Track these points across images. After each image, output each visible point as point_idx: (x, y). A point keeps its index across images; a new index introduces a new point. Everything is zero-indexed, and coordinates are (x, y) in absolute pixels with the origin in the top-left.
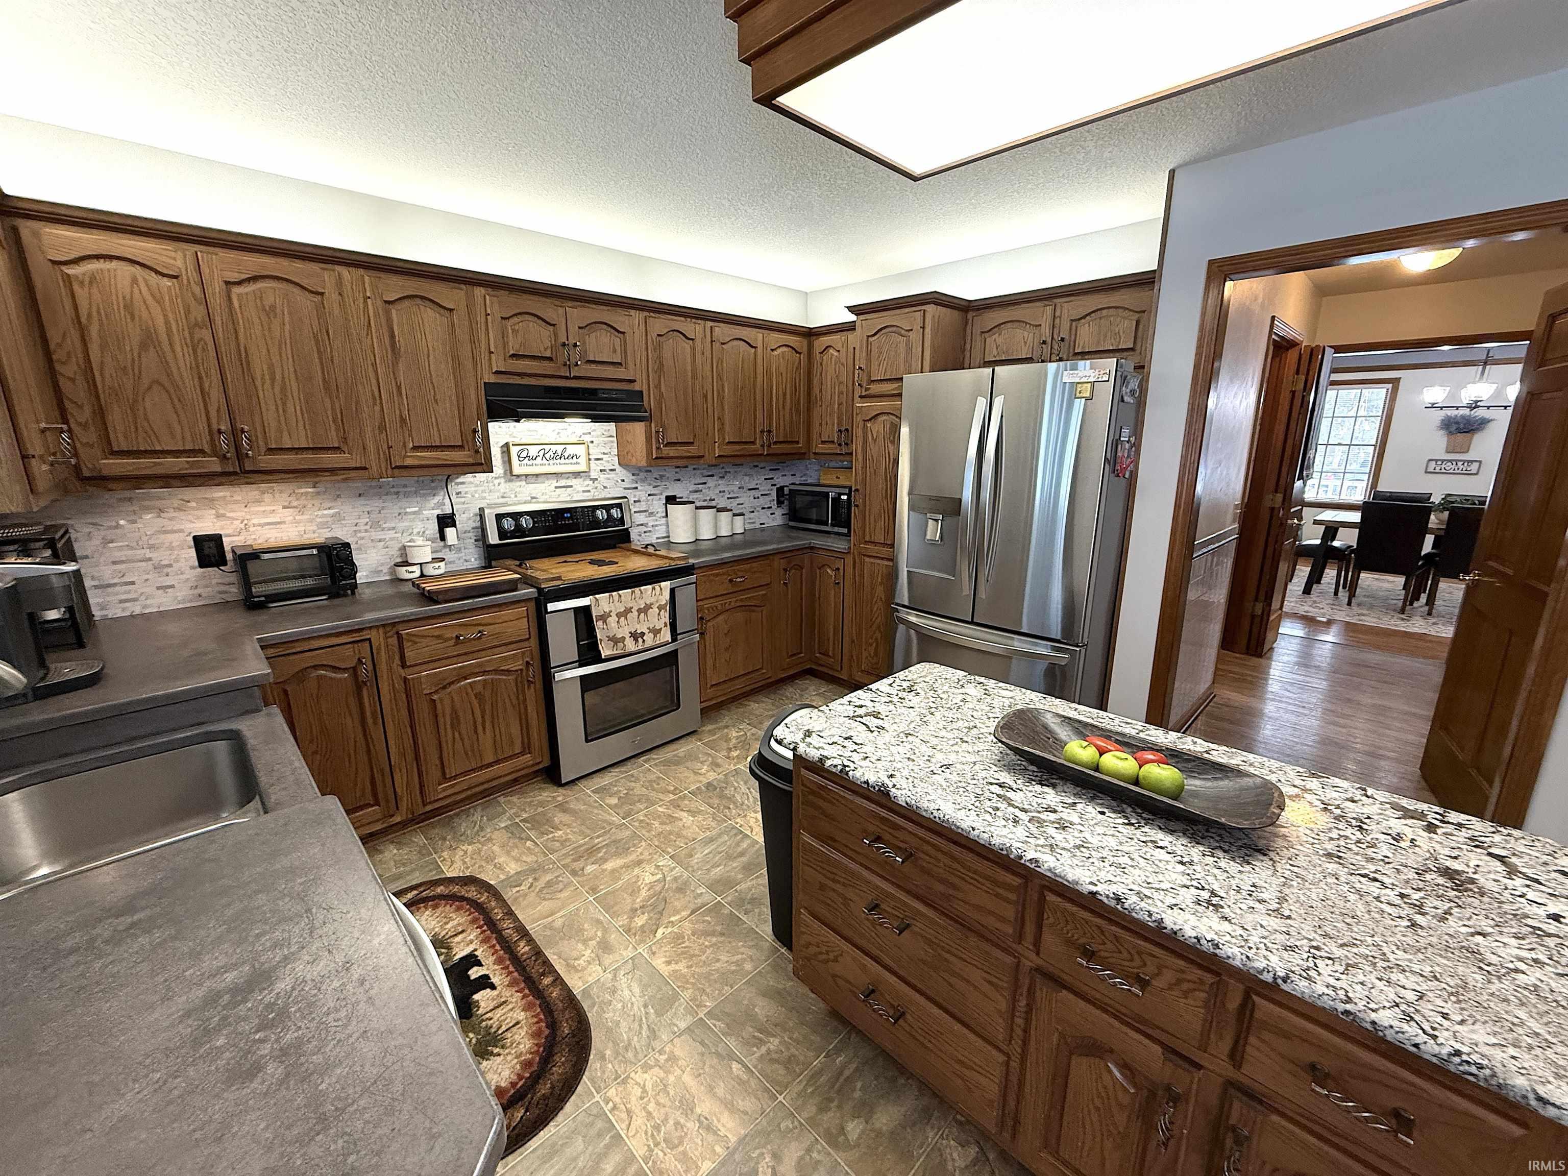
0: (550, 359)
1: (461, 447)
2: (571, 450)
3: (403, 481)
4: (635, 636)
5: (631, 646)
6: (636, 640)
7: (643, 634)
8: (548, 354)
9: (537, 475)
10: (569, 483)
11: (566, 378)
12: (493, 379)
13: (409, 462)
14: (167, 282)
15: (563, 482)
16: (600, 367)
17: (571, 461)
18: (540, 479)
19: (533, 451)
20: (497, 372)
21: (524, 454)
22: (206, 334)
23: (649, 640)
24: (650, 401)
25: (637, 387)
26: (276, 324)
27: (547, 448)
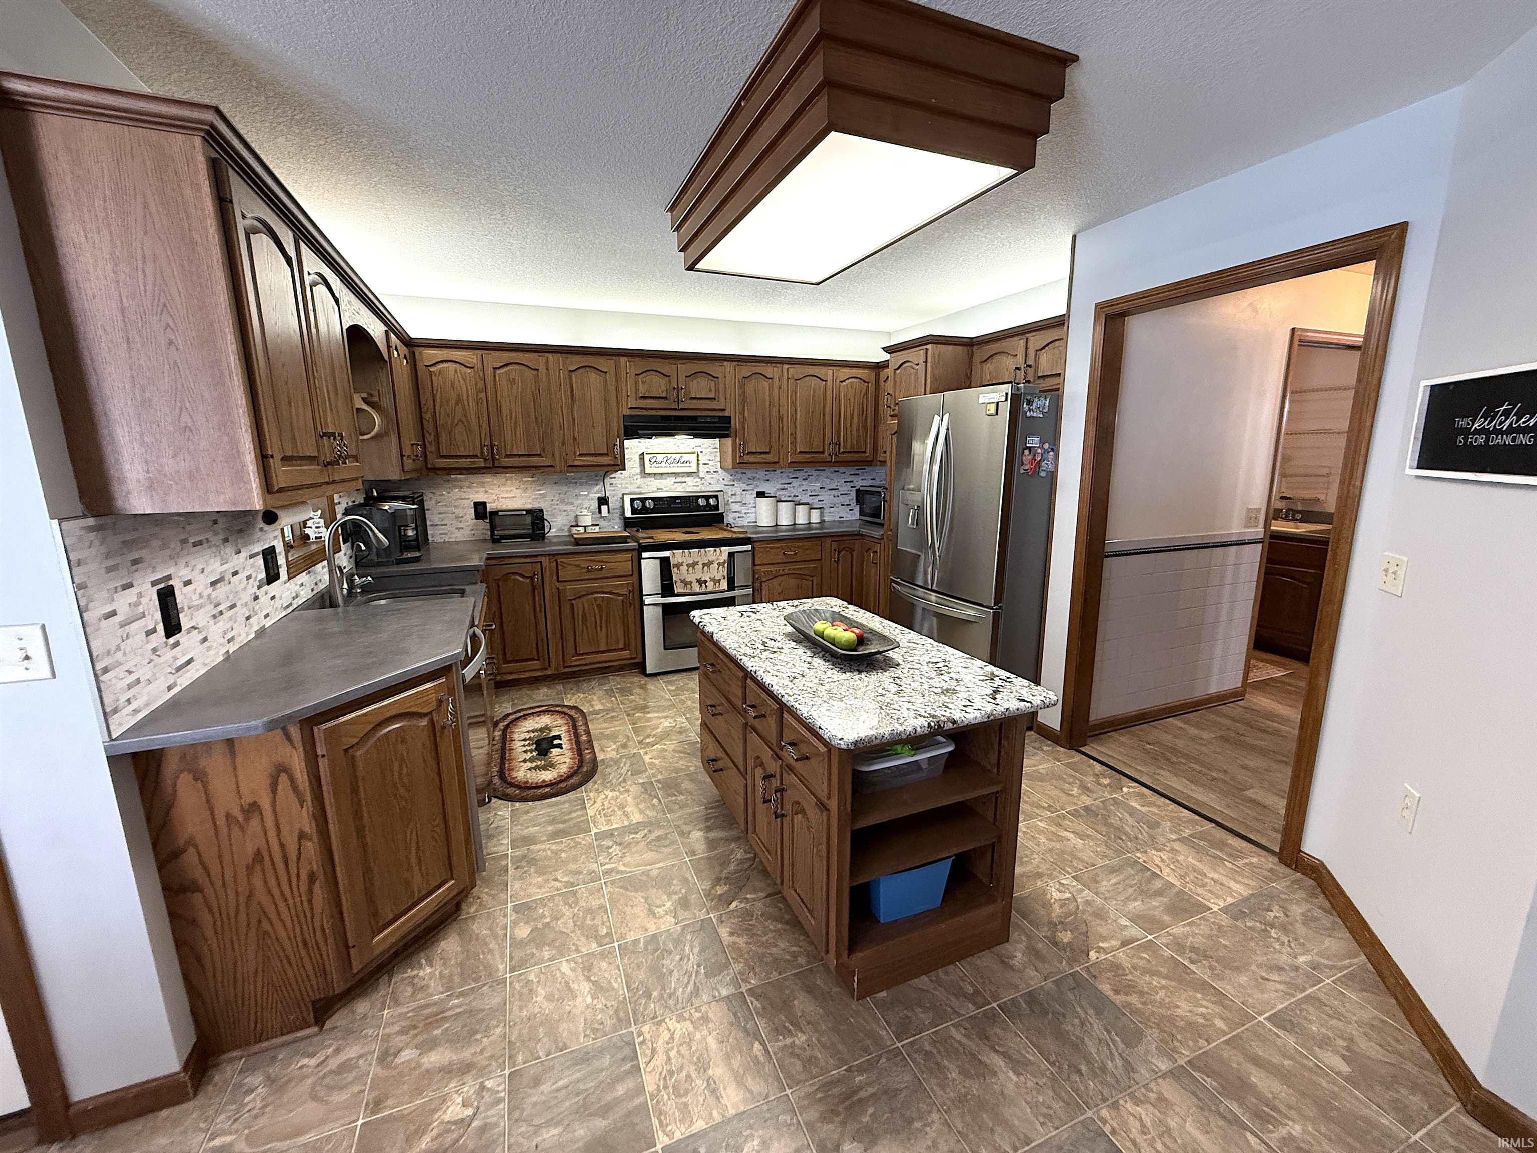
0: (666, 398)
1: (607, 455)
2: (686, 458)
3: (578, 475)
4: (701, 582)
5: (697, 588)
6: (701, 585)
7: (706, 581)
8: (664, 395)
9: (662, 474)
10: (683, 480)
11: (675, 409)
12: (628, 412)
13: (577, 463)
14: (469, 371)
15: (679, 480)
16: (699, 402)
17: (685, 465)
18: (664, 476)
19: (660, 458)
20: (631, 408)
21: (653, 460)
22: (483, 395)
23: (710, 586)
24: (735, 423)
25: (727, 414)
26: (515, 387)
27: (669, 456)
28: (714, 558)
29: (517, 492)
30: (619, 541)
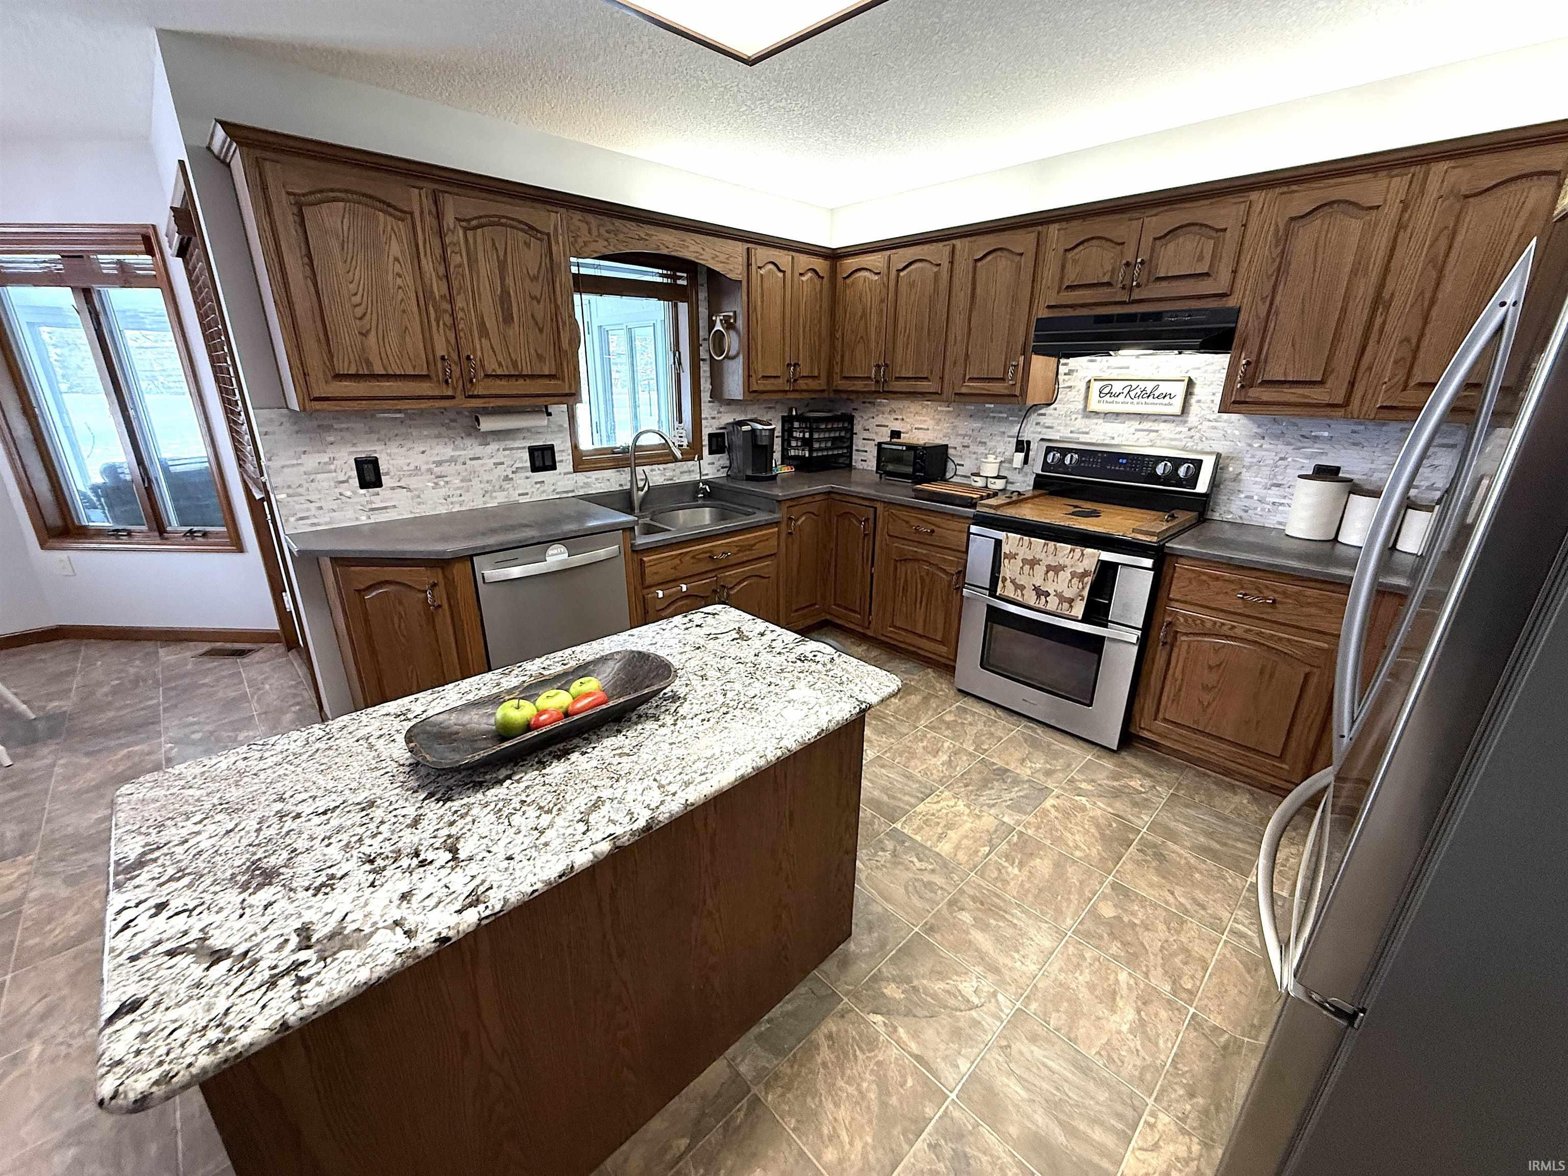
0: (1109, 284)
1: (1002, 379)
2: (1164, 388)
4: (1040, 593)
5: (1031, 599)
6: (1038, 597)
7: (1047, 594)
8: (1106, 280)
9: (1118, 414)
10: (1155, 426)
11: (1124, 303)
12: (1044, 313)
13: (964, 390)
14: (876, 278)
15: (1147, 425)
16: (1175, 283)
17: (1161, 401)
18: (1120, 419)
19: (1117, 387)
20: (1049, 307)
21: (1106, 390)
22: (884, 305)
23: (1053, 604)
24: (1247, 323)
25: (1231, 302)
27: (1134, 384)
28: (1068, 562)
29: (930, 423)
30: (957, 502)
